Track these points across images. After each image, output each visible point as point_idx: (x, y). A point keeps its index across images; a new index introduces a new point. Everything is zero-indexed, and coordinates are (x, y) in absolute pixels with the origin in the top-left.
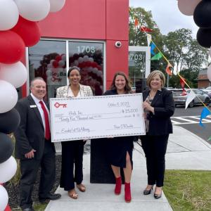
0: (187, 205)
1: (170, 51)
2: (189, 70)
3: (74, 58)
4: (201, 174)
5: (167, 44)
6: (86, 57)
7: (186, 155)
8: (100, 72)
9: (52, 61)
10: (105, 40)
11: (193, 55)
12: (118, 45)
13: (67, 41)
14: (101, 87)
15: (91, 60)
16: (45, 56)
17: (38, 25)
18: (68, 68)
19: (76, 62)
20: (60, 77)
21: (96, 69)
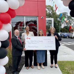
0: (68, 73)
1: (60, 20)
2: (67, 26)
3: (27, 23)
4: (73, 62)
5: (59, 17)
6: (31, 22)
7: (67, 56)
8: (36, 27)
9: (20, 24)
10: (38, 16)
11: (68, 21)
12: (42, 18)
13: (25, 17)
14: (37, 33)
15: (33, 23)
16: (17, 23)
17: (15, 11)
18: (25, 26)
19: (28, 24)
20: (22, 29)
21: (35, 26)
